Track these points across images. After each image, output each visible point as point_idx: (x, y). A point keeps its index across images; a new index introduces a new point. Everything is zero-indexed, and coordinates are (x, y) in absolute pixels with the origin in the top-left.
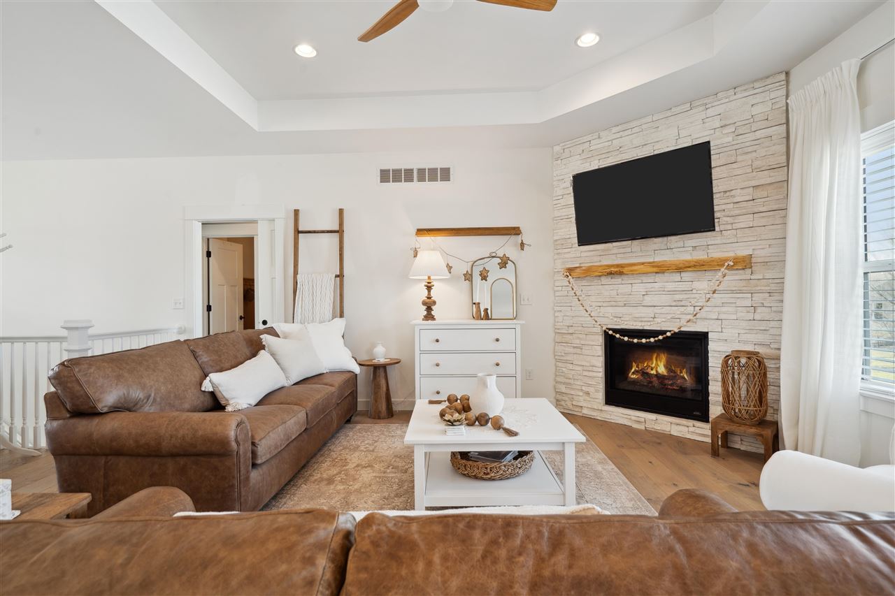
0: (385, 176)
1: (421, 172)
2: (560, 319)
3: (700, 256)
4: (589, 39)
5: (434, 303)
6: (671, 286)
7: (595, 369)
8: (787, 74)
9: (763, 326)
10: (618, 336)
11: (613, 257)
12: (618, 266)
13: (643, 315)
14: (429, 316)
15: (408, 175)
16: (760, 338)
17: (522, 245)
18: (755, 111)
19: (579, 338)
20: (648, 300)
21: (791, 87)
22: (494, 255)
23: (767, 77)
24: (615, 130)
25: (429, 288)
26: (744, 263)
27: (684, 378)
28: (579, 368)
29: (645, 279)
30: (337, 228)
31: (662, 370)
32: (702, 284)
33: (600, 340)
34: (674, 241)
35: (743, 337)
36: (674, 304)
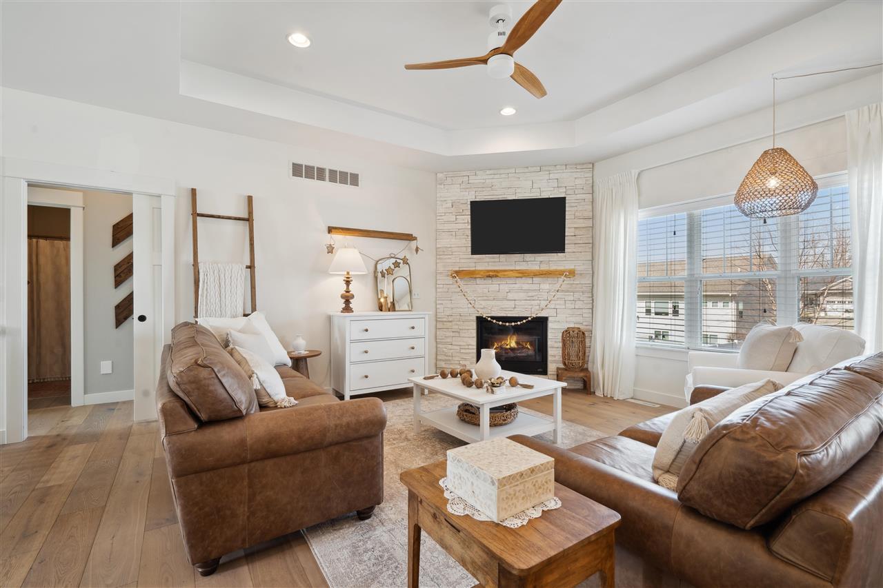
0: (297, 170)
1: (333, 173)
2: (441, 310)
3: (544, 267)
4: (508, 111)
5: (353, 297)
6: (526, 287)
7: (470, 347)
8: (593, 164)
9: (579, 312)
10: (494, 321)
11: (486, 264)
12: (494, 271)
13: (507, 306)
14: (347, 309)
15: (320, 174)
16: (579, 319)
17: (417, 250)
18: (578, 182)
19: (457, 325)
20: (510, 296)
21: (594, 173)
22: (393, 256)
23: (583, 164)
24: (488, 172)
25: (348, 283)
26: (572, 273)
27: (527, 348)
28: (458, 348)
29: (509, 281)
30: (246, 216)
31: (513, 344)
32: (546, 285)
33: (474, 325)
34: (529, 257)
35: (568, 319)
36: (528, 299)
